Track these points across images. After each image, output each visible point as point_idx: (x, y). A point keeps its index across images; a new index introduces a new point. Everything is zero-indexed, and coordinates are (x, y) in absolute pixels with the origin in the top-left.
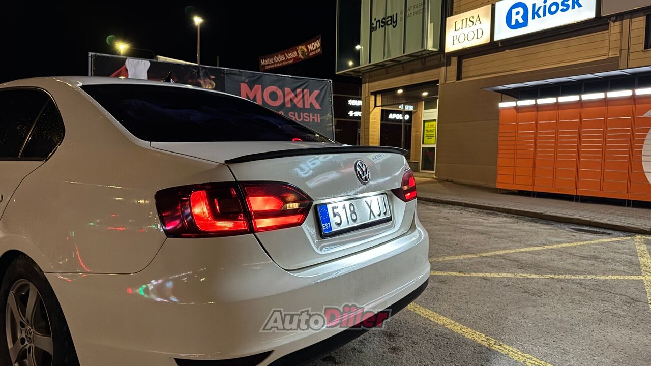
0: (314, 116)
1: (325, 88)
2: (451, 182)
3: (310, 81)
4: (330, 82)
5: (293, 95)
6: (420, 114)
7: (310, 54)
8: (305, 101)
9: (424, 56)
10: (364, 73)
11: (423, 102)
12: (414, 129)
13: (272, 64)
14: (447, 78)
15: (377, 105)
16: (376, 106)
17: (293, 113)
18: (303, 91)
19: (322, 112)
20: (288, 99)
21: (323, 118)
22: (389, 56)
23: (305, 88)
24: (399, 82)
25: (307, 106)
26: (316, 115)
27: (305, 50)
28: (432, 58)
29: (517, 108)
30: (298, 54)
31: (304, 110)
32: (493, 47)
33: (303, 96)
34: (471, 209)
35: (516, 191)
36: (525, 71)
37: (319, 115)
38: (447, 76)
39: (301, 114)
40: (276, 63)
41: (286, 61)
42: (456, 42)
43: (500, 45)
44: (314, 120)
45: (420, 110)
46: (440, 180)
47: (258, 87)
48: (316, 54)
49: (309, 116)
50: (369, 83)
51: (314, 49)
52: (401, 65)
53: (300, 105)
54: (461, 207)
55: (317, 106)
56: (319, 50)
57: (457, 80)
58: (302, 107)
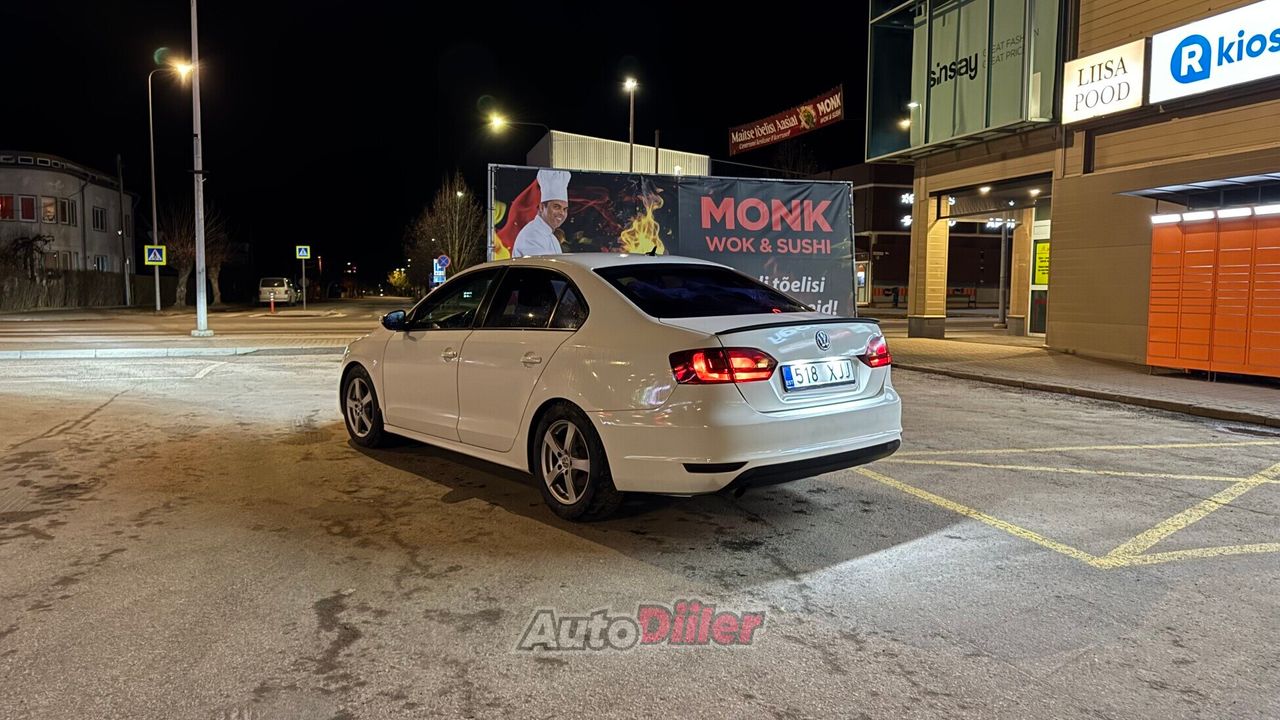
0: (820, 243)
1: (840, 198)
2: (1074, 354)
3: (815, 185)
4: (849, 184)
5: (785, 210)
6: (1028, 229)
7: (822, 121)
8: (806, 217)
9: (1025, 129)
10: (916, 159)
11: (1034, 209)
12: (1017, 255)
13: (752, 140)
14: (1067, 169)
15: (942, 215)
16: (939, 217)
17: (785, 241)
18: (802, 202)
19: (834, 237)
20: (776, 217)
21: (834, 246)
22: (963, 130)
23: (805, 198)
24: (983, 176)
25: (809, 228)
26: (823, 241)
27: (813, 113)
28: (1039, 132)
29: (1181, 225)
30: (799, 121)
31: (803, 234)
32: (1148, 114)
33: (802, 212)
34: (1078, 399)
35: (1187, 372)
36: (1206, 156)
37: (828, 241)
38: (1067, 164)
39: (799, 241)
40: (760, 138)
41: (777, 133)
42: (1082, 105)
43: (1162, 111)
44: (819, 250)
45: (1027, 221)
46: (1052, 352)
47: (728, 201)
48: (833, 119)
49: (812, 244)
50: (926, 176)
51: (829, 110)
52: (984, 146)
53: (796, 227)
54: (1063, 395)
55: (826, 228)
56: (838, 113)
57: (1084, 173)
58: (800, 229)
